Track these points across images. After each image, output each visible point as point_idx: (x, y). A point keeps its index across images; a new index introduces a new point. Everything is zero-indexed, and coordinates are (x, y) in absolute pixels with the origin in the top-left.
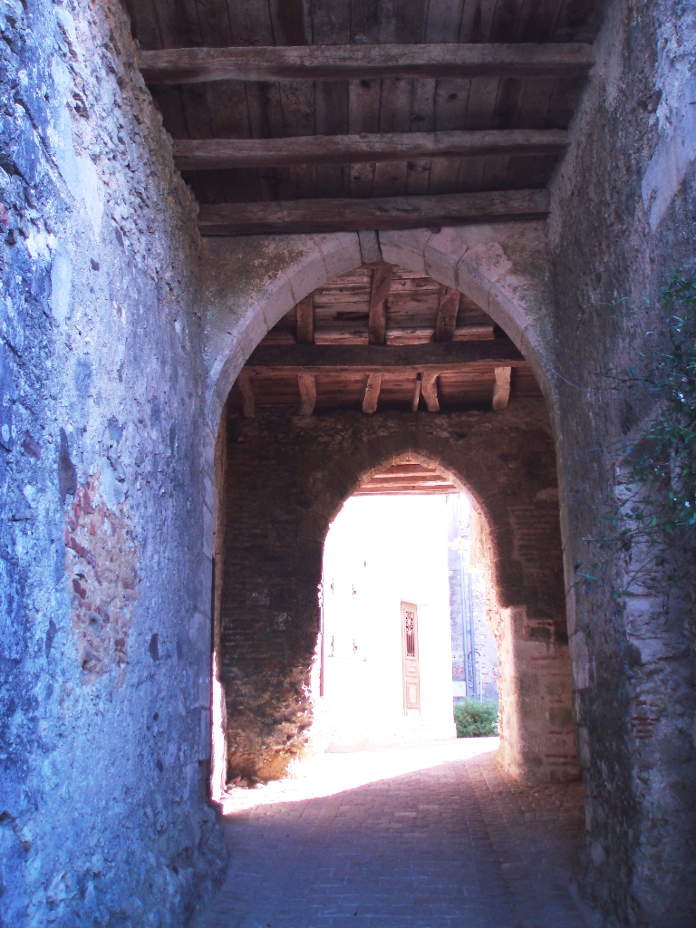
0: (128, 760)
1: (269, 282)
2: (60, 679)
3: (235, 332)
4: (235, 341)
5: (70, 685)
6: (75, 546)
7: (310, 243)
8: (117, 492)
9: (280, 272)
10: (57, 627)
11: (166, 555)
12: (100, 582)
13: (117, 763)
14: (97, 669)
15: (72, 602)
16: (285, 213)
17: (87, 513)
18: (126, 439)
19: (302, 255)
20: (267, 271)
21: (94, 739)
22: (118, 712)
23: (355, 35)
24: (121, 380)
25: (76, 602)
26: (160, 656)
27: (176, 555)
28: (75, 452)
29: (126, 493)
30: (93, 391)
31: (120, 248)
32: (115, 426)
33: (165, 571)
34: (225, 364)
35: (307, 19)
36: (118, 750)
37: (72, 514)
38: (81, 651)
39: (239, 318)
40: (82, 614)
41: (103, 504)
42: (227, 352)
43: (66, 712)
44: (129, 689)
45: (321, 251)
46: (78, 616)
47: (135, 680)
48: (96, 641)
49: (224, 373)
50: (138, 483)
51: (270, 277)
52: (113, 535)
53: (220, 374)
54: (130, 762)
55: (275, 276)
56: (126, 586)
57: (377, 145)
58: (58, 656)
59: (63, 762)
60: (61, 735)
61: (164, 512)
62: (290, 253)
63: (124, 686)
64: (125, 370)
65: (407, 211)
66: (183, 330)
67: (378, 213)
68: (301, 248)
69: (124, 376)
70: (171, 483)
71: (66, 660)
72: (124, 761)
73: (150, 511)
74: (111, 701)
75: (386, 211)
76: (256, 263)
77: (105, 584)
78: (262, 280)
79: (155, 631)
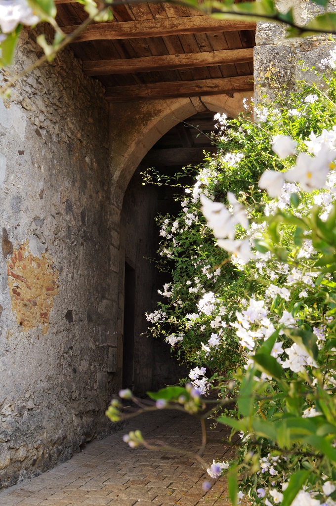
0: (50, 365)
1: (143, 127)
2: (6, 329)
3: (126, 155)
4: (126, 160)
5: (12, 331)
6: (13, 275)
7: (165, 105)
8: (40, 249)
9: (149, 122)
10: (4, 308)
11: (79, 273)
12: (30, 289)
13: (42, 366)
14: (29, 325)
15: (12, 298)
16: (149, 91)
17: (20, 260)
18: (46, 224)
19: (160, 112)
20: (143, 121)
21: (27, 354)
22: (43, 344)
23: (155, 15)
24: (41, 198)
25: (14, 298)
26: (74, 320)
27: (86, 273)
28: (11, 237)
29: (46, 249)
30: (23, 208)
31: (39, 138)
32: (39, 220)
33: (78, 281)
34: (122, 172)
35: (129, 11)
36: (43, 360)
37: (11, 262)
38: (19, 318)
39: (128, 148)
40: (18, 302)
41: (31, 255)
42: (122, 166)
43: (10, 341)
44: (51, 335)
45: (170, 109)
46: (16, 303)
47: (55, 331)
48: (27, 314)
49: (122, 176)
50: (56, 242)
51: (144, 125)
52: (39, 268)
53: (119, 177)
54: (51, 366)
55: (147, 124)
56: (48, 289)
57: (184, 60)
58: (5, 319)
59: (9, 362)
60: (7, 351)
61: (76, 253)
62: (155, 111)
63: (47, 333)
64: (45, 193)
65: (212, 87)
66: (91, 160)
67: (197, 89)
68: (161, 108)
69: (44, 196)
70: (82, 238)
71: (9, 321)
72: (48, 366)
73: (65, 254)
74: (38, 339)
75: (201, 87)
76: (137, 117)
77: (34, 290)
78: (140, 126)
79: (70, 309)
